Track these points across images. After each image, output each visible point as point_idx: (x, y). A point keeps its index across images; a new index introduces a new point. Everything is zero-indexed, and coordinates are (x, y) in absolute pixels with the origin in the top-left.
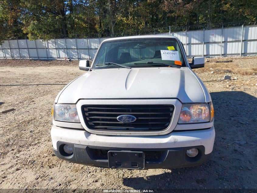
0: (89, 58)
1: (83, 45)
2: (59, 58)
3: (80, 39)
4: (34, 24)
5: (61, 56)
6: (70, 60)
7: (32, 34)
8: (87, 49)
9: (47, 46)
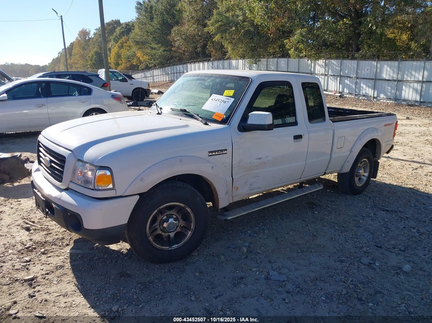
0: (372, 96)
1: (369, 72)
2: (326, 91)
3: (364, 62)
4: (301, 34)
5: (330, 88)
6: (340, 96)
7: (297, 49)
8: (373, 79)
9: (312, 70)
